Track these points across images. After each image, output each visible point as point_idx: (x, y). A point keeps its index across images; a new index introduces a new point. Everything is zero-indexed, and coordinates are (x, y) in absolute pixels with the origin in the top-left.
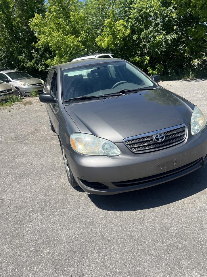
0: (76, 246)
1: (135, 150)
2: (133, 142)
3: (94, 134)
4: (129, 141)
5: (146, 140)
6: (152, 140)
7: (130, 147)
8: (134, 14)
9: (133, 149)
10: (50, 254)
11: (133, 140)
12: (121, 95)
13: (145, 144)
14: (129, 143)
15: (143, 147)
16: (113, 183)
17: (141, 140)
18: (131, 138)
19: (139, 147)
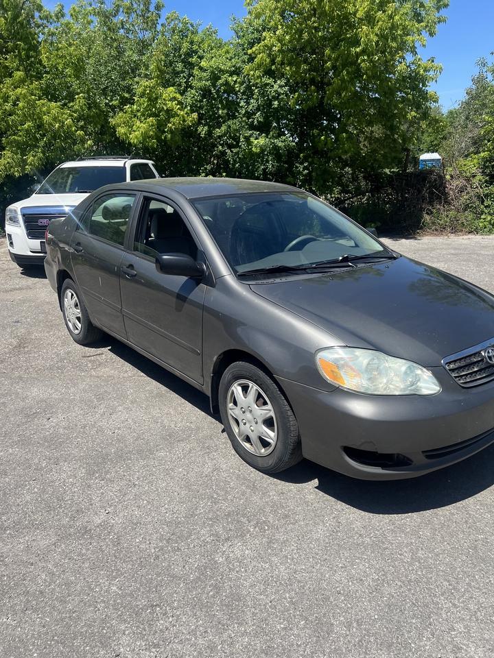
0: (393, 596)
1: (462, 381)
2: (458, 365)
3: (377, 348)
4: (450, 363)
5: (475, 360)
6: (482, 360)
7: (453, 375)
8: (200, 80)
9: (459, 380)
10: (355, 625)
11: (455, 361)
12: (351, 266)
13: (476, 369)
14: (452, 366)
15: (471, 374)
16: (423, 452)
17: (468, 361)
18: (453, 357)
19: (466, 375)
